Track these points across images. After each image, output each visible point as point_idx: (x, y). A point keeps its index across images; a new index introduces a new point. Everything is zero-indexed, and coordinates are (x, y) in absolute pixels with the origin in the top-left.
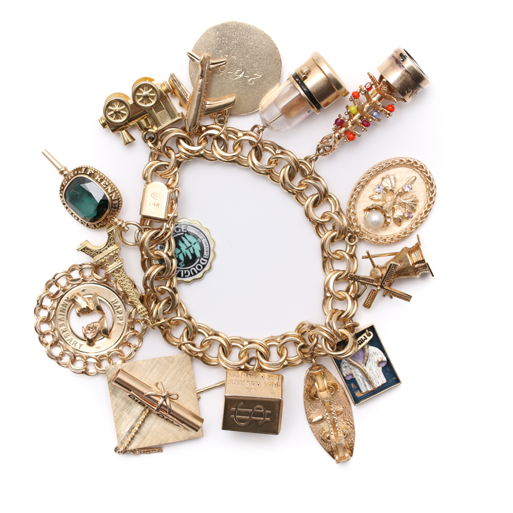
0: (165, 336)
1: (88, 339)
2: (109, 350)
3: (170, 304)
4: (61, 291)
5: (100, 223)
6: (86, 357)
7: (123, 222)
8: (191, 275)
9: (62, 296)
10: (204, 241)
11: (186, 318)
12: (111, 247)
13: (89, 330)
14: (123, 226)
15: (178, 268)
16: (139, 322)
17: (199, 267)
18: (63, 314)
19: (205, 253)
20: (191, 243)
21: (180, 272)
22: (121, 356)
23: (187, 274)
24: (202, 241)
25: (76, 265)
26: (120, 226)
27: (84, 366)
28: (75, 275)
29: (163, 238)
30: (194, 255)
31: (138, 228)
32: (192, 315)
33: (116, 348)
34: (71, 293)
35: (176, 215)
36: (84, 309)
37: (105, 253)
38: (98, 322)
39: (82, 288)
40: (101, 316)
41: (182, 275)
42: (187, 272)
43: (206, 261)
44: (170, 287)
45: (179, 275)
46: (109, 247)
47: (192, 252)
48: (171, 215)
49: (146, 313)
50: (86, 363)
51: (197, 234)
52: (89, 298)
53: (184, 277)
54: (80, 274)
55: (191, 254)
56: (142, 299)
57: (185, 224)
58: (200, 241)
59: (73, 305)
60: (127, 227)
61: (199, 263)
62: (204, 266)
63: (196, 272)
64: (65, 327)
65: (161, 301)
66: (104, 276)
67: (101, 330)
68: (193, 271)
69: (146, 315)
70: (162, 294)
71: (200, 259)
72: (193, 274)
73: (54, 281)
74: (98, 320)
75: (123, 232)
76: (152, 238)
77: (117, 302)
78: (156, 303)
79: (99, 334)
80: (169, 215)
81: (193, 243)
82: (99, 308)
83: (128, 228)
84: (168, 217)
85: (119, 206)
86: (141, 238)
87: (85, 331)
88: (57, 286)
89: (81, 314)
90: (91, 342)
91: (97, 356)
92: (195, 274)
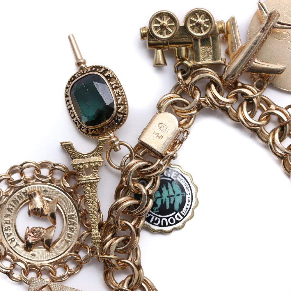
0: (106, 274)
1: (28, 242)
2: (43, 263)
3: (126, 244)
4: (22, 182)
5: (95, 130)
6: (17, 259)
7: (118, 140)
8: (160, 225)
9: (22, 187)
10: (188, 197)
11: (135, 265)
12: (95, 157)
13: (33, 233)
14: (116, 143)
15: (151, 211)
16: (87, 248)
17: (172, 221)
18: (14, 205)
19: (184, 209)
20: (174, 193)
21: (151, 217)
22: (52, 274)
23: (157, 222)
24: (187, 196)
25: (50, 163)
26: (114, 142)
27: (11, 267)
28: (45, 172)
29: (150, 173)
30: (172, 206)
31: (129, 152)
32: (143, 265)
33: (51, 263)
34: (32, 187)
35: (174, 155)
36: (38, 209)
37: (87, 160)
38: (45, 229)
39: (45, 187)
40: (52, 225)
41: (151, 221)
42: (158, 220)
43: (182, 218)
44: (134, 226)
45: (148, 220)
46: (93, 155)
47: (172, 202)
48: (170, 153)
49: (99, 241)
50: (14, 266)
51: (185, 187)
52: (48, 202)
53: (152, 223)
54: (50, 174)
55: (170, 204)
56: (100, 226)
57: (177, 172)
58: (184, 195)
59: (28, 201)
60: (119, 147)
61: (174, 216)
62: (177, 222)
63: (167, 224)
64: (10, 219)
65: (118, 237)
66: (73, 186)
67: (45, 239)
68: (164, 221)
69: (98, 242)
70: (123, 230)
71: (176, 213)
72: (162, 224)
73: (21, 168)
74: (46, 228)
75: (113, 150)
76: (139, 169)
77: (73, 218)
78: (112, 237)
79: (41, 242)
80: (168, 152)
81: (177, 193)
82: (53, 216)
83: (120, 149)
84: (166, 154)
85: (121, 122)
86: (128, 163)
87: (28, 232)
88: (22, 175)
89: (32, 214)
90: (28, 247)
91: (28, 263)
92: (164, 225)
